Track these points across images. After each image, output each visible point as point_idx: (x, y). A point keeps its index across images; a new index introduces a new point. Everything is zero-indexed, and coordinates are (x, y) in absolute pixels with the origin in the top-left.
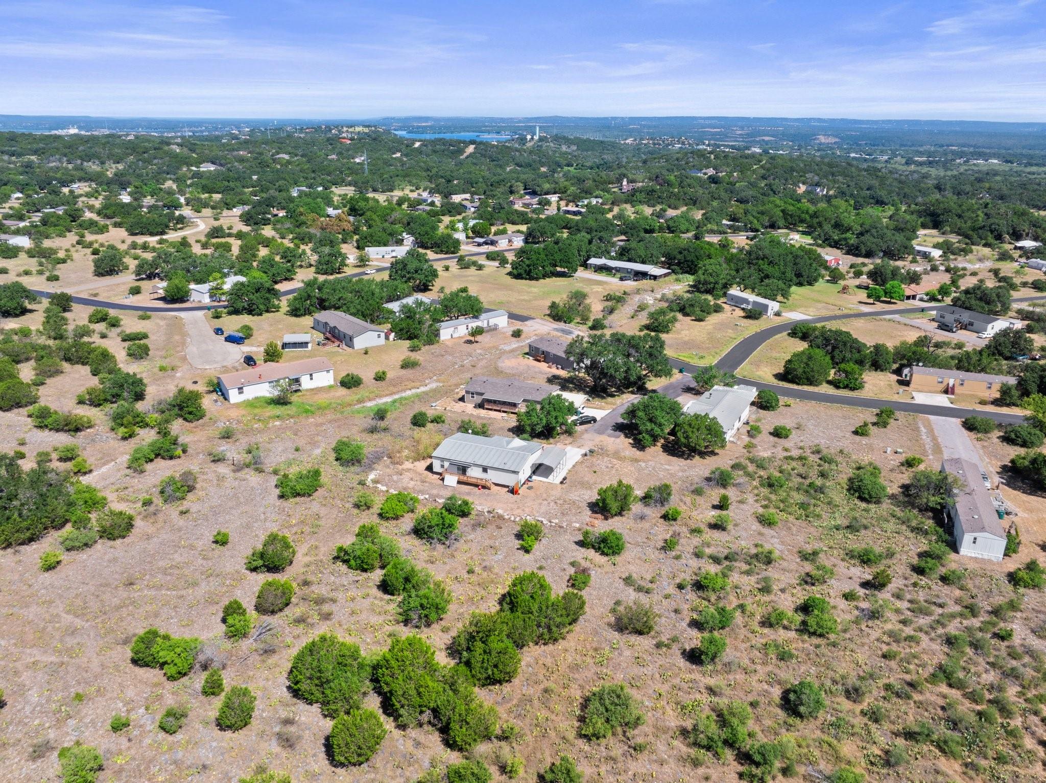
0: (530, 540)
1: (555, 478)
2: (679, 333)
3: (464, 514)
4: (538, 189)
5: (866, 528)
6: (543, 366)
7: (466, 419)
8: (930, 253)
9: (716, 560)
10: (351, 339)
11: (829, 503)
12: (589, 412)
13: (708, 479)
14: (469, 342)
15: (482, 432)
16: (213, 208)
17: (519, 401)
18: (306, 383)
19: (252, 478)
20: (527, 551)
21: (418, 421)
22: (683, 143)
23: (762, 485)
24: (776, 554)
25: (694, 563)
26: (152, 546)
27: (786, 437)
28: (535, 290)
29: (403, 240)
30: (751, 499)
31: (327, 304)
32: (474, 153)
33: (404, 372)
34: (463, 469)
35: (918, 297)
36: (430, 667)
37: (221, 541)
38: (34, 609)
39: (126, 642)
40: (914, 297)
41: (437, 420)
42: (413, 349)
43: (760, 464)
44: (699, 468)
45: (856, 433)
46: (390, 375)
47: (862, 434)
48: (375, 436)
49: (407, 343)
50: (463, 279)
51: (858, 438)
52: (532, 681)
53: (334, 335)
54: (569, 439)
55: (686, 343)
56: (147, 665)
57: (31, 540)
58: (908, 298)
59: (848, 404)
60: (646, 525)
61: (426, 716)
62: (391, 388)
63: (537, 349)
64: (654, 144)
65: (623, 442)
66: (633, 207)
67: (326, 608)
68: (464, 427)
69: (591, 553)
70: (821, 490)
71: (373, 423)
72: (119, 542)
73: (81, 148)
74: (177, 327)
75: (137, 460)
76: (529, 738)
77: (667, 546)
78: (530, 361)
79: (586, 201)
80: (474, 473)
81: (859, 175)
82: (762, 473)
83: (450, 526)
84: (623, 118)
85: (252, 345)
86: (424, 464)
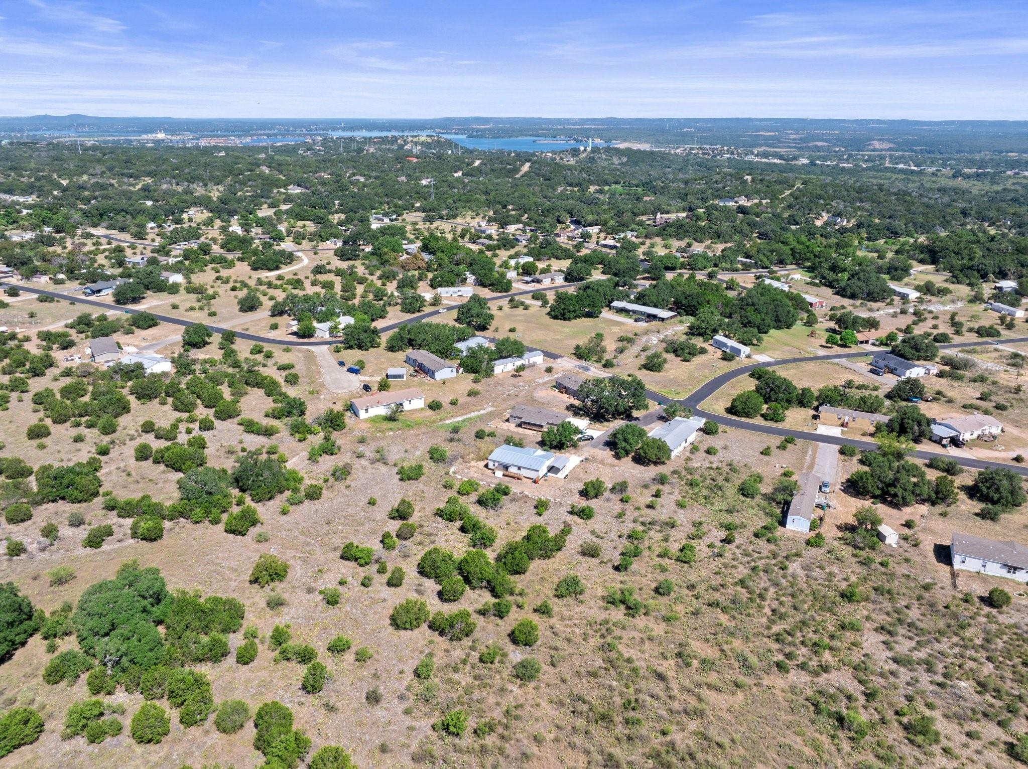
0: (541, 509)
1: (561, 475)
2: (667, 372)
3: (506, 494)
4: (582, 220)
5: (738, 511)
6: (565, 397)
7: (510, 434)
8: (908, 295)
9: (643, 524)
10: (433, 373)
11: (723, 497)
12: (590, 433)
13: (654, 479)
14: (515, 376)
15: (519, 444)
16: (310, 240)
17: (544, 424)
18: (407, 406)
19: (383, 469)
20: (540, 515)
21: (479, 435)
22: (732, 153)
23: (686, 484)
24: (678, 523)
25: (631, 526)
26: (335, 503)
27: (714, 454)
28: (567, 330)
29: (466, 279)
30: (676, 491)
31: (414, 343)
32: (529, 172)
33: (469, 399)
34: (506, 468)
35: (870, 342)
36: (488, 564)
37: (372, 503)
38: (284, 532)
39: (335, 549)
40: (867, 342)
41: (491, 435)
42: (476, 381)
43: (689, 471)
44: (652, 471)
45: (762, 453)
46: (460, 401)
47: (766, 454)
48: (453, 444)
49: (472, 376)
50: (513, 319)
51: (762, 456)
52: (535, 574)
53: (421, 369)
54: (574, 451)
55: (670, 380)
56: (349, 560)
57: (270, 499)
58: (862, 342)
59: (767, 432)
60: (610, 504)
61: (484, 584)
62: (462, 411)
63: (561, 384)
64: (704, 154)
65: (608, 454)
66: (664, 240)
67: (433, 538)
68: (508, 441)
69: (575, 518)
70: (720, 488)
71: (452, 435)
72: (316, 501)
73: (187, 171)
74: (310, 358)
75: (314, 455)
76: (531, 595)
77: (620, 516)
78: (556, 392)
79: (622, 235)
80: (513, 470)
81: (886, 201)
82: (690, 477)
83: (498, 499)
84: (678, 119)
85: (366, 375)
86: (483, 463)
